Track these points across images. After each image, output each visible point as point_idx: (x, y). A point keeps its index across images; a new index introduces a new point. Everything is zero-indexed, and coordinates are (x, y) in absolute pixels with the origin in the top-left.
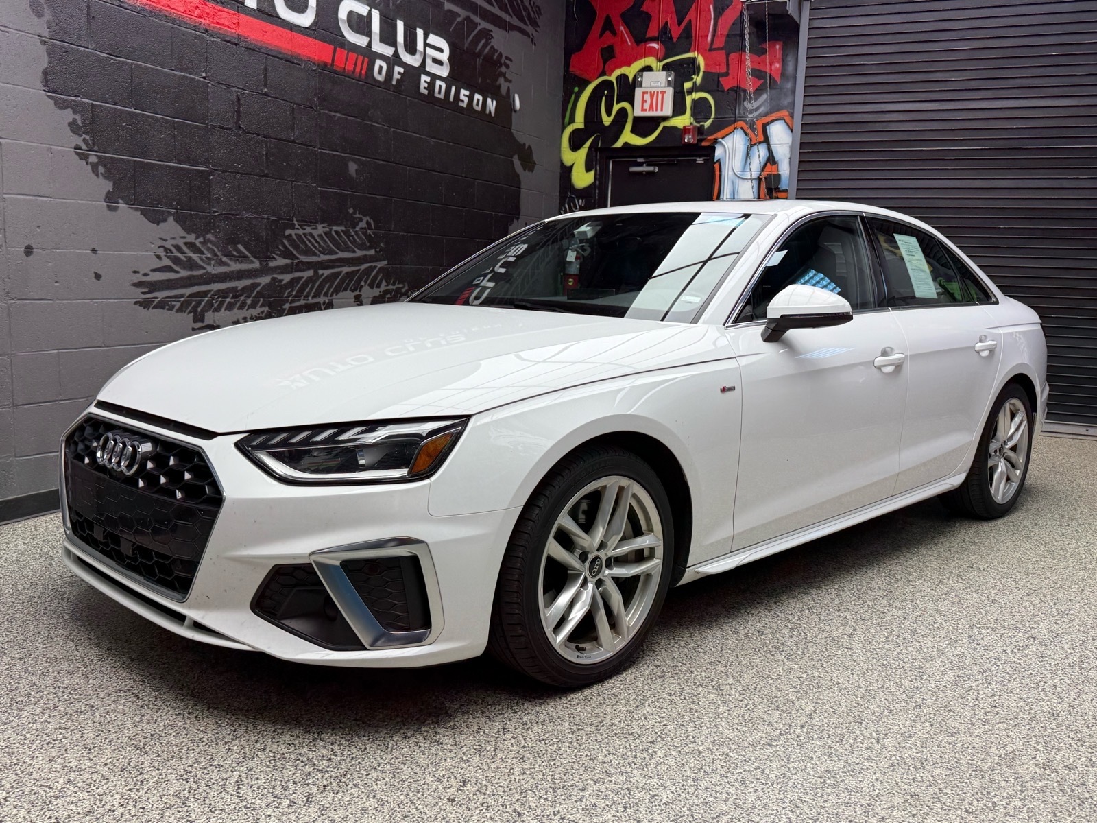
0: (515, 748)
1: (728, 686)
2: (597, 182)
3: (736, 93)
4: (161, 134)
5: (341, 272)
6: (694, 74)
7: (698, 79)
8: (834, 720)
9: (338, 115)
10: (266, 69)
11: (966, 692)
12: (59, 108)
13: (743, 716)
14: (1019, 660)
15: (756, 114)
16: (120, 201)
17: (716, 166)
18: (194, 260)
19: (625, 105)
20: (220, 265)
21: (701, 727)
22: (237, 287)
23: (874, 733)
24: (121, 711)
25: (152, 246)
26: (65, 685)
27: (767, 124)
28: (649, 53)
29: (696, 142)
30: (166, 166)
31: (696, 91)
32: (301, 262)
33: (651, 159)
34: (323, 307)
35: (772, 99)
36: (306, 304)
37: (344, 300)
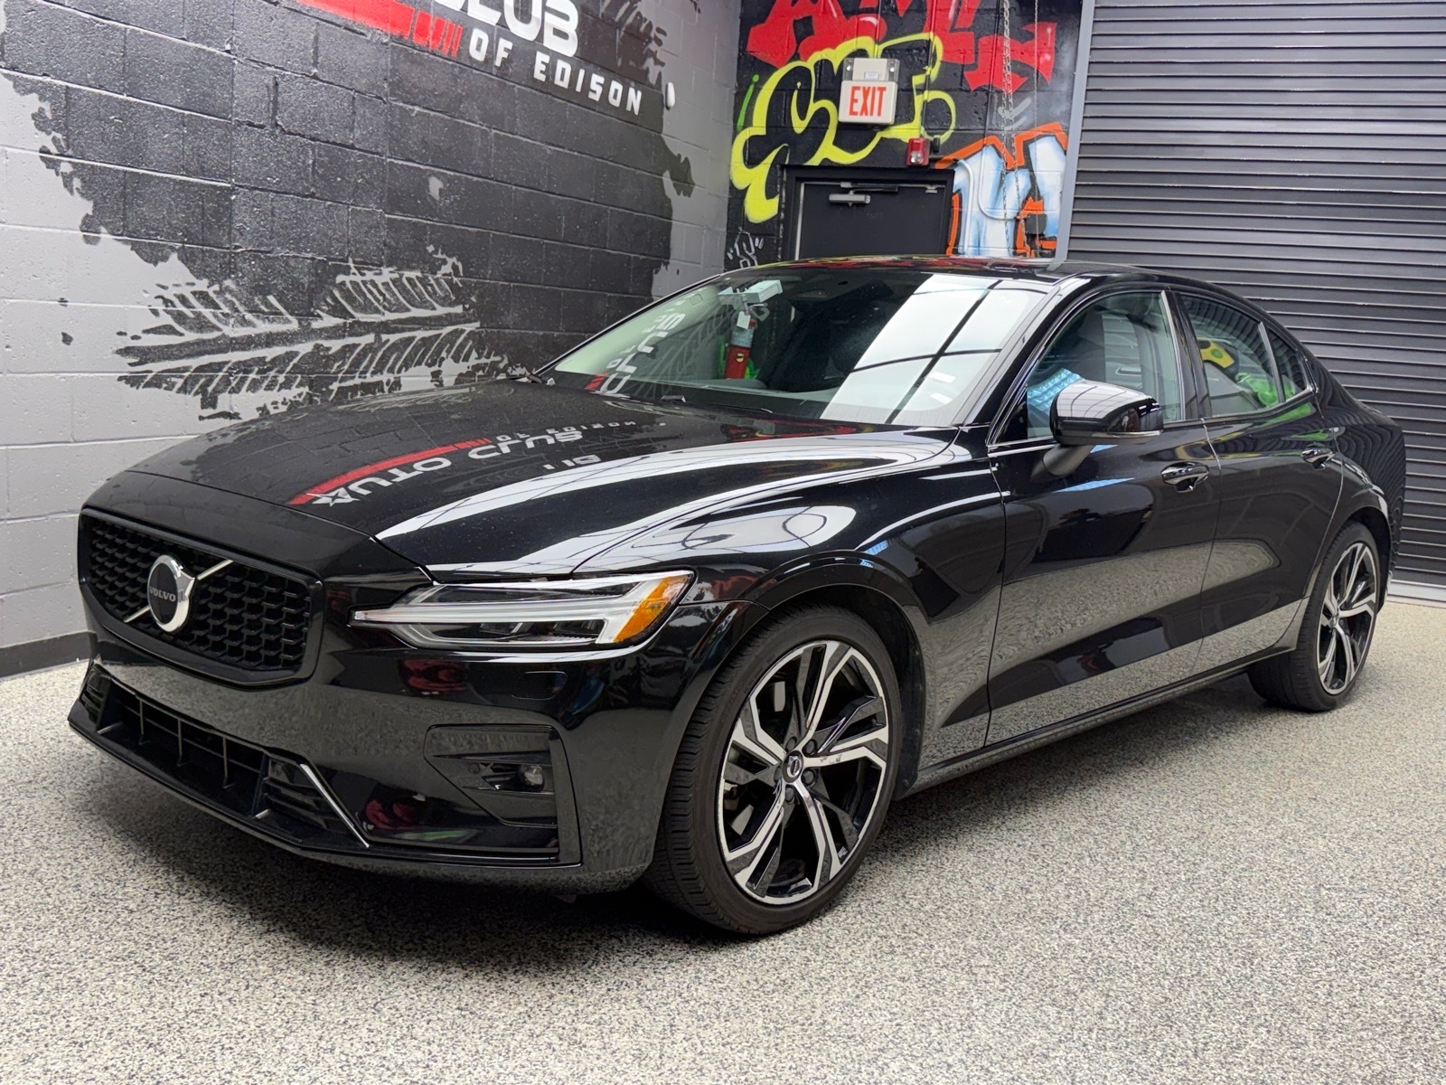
0: (690, 1055)
1: (984, 969)
2: (782, 215)
3: (987, 94)
4: (165, 133)
5: (414, 338)
6: (927, 64)
7: (933, 72)
8: (1133, 1021)
9: (417, 109)
10: (316, 39)
11: (1314, 983)
12: (19, 91)
13: (1007, 1015)
14: (1386, 937)
15: (1015, 126)
16: (103, 229)
17: (955, 198)
18: (204, 317)
19: (826, 104)
20: (242, 325)
21: (949, 1029)
22: (264, 358)
23: (1189, 1042)
24: (121, 988)
25: (146, 295)
26: (36, 948)
27: (1032, 141)
28: (862, 30)
29: (927, 163)
30: (171, 179)
31: (930, 89)
32: (358, 323)
33: (860, 184)
34: (386, 388)
35: (1038, 106)
36: (363, 383)
37: (417, 379)
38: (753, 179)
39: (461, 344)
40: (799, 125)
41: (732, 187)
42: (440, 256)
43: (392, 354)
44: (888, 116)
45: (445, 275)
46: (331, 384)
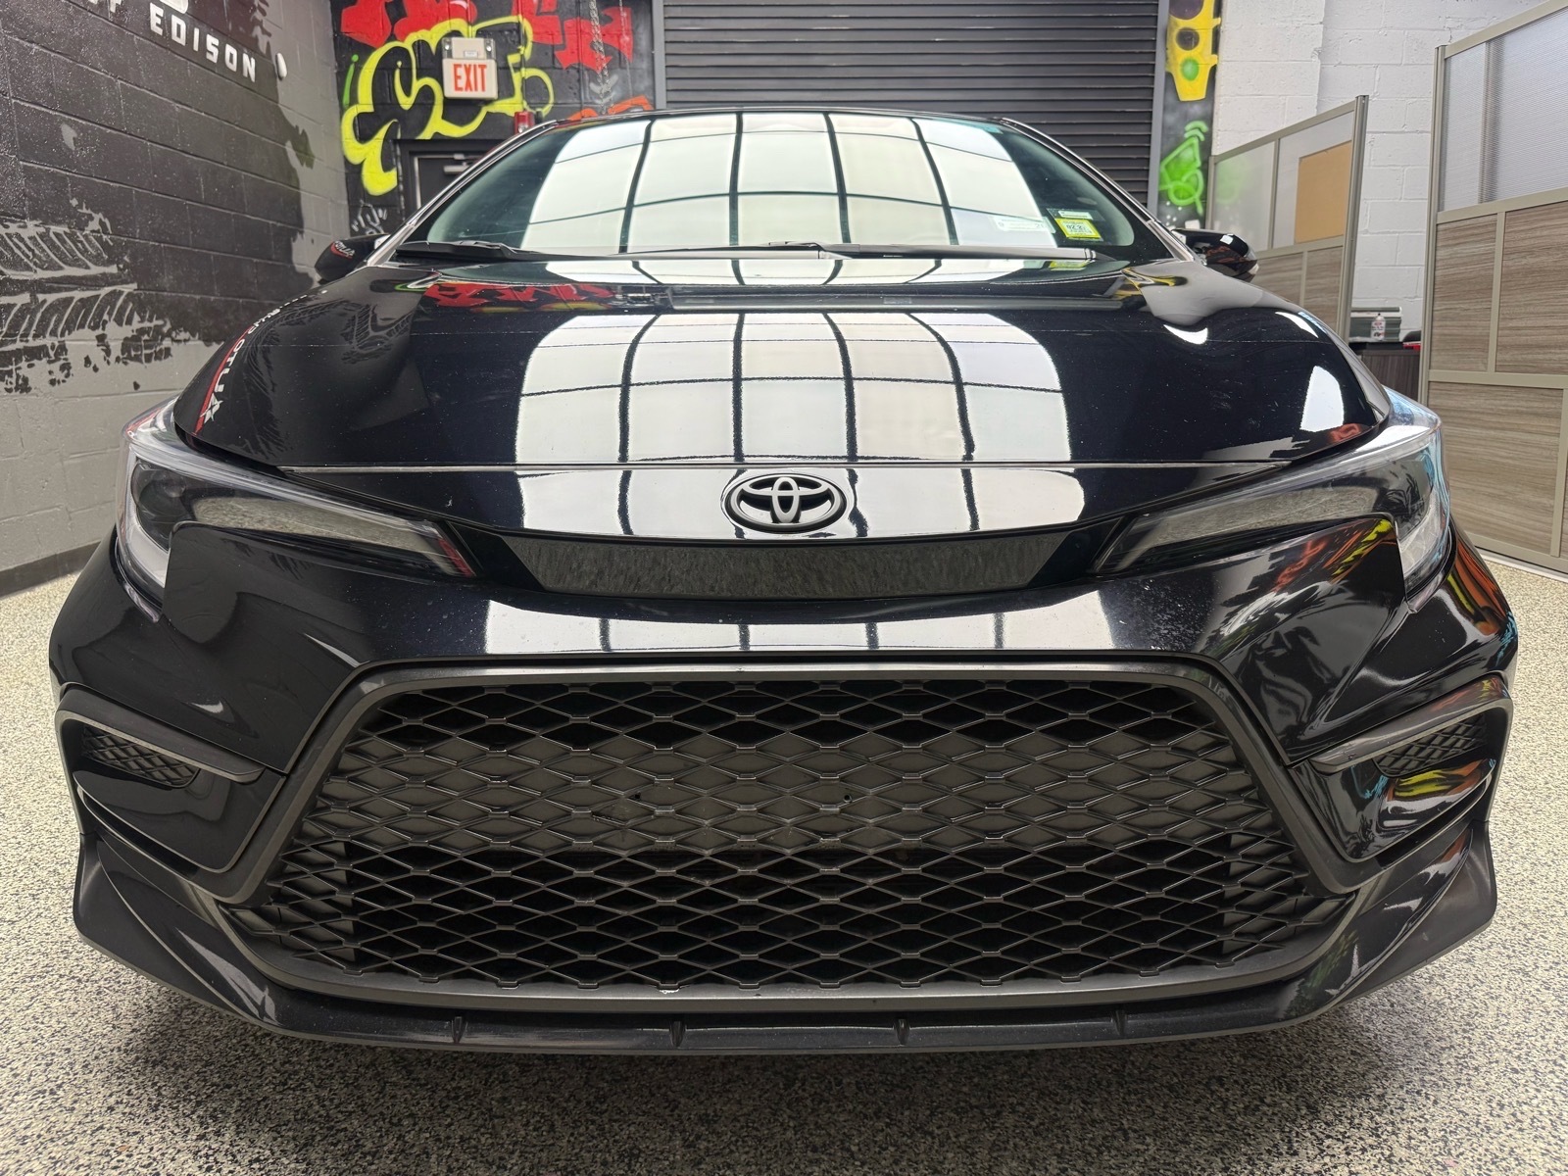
2: (401, 187)
3: (578, 72)
5: (72, 298)
6: (519, 43)
7: (527, 51)
9: (35, 47)
15: (608, 100)
19: (430, 82)
28: (454, 12)
31: (526, 67)
32: (9, 280)
33: (469, 156)
34: (52, 353)
35: (625, 81)
36: (25, 347)
37: (82, 343)
38: (368, 154)
39: (121, 307)
40: (406, 102)
41: (347, 162)
42: (84, 211)
43: (52, 315)
44: (491, 90)
45: (93, 231)
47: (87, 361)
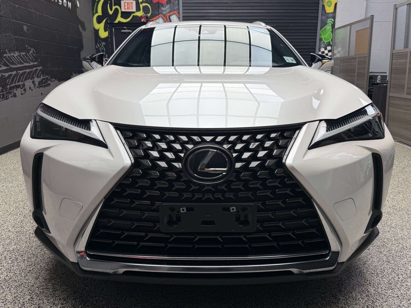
2: (109, 36)
3: (158, 4)
5: (26, 72)
9: (17, 5)
15: (166, 12)
19: (118, 7)
27: (170, 15)
29: (146, 21)
31: (144, 3)
32: (11, 68)
33: (128, 27)
34: (22, 86)
35: (171, 7)
36: (15, 85)
37: (28, 83)
38: (100, 27)
39: (38, 73)
40: (111, 13)
41: (95, 29)
42: (29, 48)
43: (22, 76)
44: (134, 10)
45: (31, 53)
46: (7, 86)
47: (30, 88)
